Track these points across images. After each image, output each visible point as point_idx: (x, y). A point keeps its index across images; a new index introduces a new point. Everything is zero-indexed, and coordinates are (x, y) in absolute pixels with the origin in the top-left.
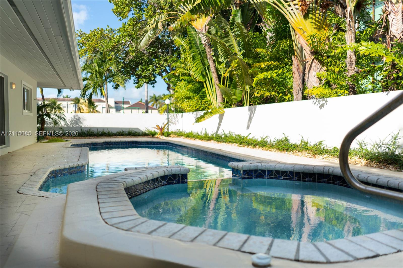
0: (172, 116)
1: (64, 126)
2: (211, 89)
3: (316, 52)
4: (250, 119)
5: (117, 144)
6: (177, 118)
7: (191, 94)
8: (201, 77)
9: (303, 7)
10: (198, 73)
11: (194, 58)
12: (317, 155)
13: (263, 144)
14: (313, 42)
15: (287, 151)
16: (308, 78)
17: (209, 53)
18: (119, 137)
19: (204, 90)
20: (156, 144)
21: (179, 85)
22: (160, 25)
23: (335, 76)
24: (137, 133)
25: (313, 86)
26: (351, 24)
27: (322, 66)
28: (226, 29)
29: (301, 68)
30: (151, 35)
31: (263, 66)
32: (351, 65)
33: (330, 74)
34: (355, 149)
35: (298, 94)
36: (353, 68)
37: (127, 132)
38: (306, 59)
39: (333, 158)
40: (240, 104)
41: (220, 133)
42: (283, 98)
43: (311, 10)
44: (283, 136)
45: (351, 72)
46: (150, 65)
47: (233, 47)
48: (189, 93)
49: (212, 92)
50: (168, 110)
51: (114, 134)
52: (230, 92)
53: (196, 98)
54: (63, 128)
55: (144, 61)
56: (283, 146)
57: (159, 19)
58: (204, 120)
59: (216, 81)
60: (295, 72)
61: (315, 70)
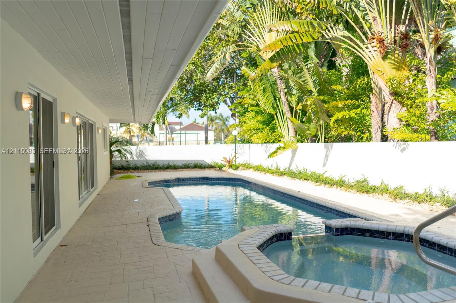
0: (238, 147)
1: (130, 159)
2: (283, 122)
3: (396, 93)
4: (327, 157)
5: (188, 180)
6: (243, 148)
7: (261, 126)
8: (272, 109)
9: (382, 49)
10: (269, 105)
11: (264, 90)
12: (398, 200)
13: (341, 184)
14: (392, 84)
15: (366, 193)
16: (388, 119)
17: (281, 86)
18: (185, 169)
19: (274, 122)
20: (227, 180)
21: (247, 116)
22: (228, 56)
23: (415, 119)
24: (202, 166)
25: (393, 128)
26: (431, 70)
27: (402, 107)
28: (300, 64)
29: (380, 105)
30: (218, 66)
31: (340, 106)
32: (432, 109)
33: (411, 117)
34: (437, 195)
35: (377, 133)
36: (434, 113)
37: (192, 165)
38: (385, 100)
39: (414, 204)
40: (315, 139)
41: (293, 168)
42: (361, 136)
43: (390, 51)
44: (362, 177)
45: (432, 116)
46: (215, 93)
47: (307, 83)
48: (259, 125)
49: (283, 125)
50: (235, 141)
51: (179, 166)
52: (303, 127)
53: (266, 130)
54: (129, 161)
55: (208, 89)
56: (363, 188)
57: (227, 50)
58: (277, 155)
59: (288, 114)
60: (374, 111)
61: (394, 111)
